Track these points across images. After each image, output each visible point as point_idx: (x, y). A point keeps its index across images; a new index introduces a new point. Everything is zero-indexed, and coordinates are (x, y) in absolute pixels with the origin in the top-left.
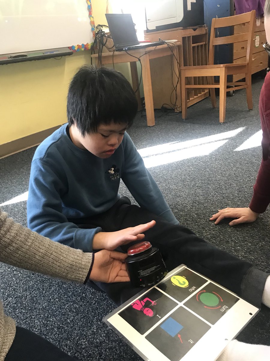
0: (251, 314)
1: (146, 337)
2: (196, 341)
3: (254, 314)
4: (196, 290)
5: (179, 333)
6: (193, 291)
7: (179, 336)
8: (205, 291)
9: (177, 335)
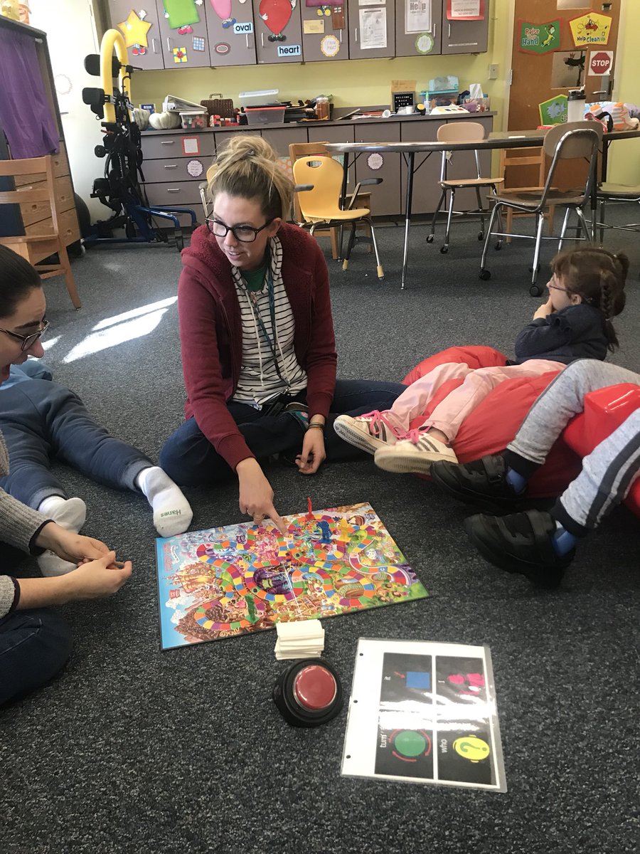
0: (349, 757)
1: (430, 657)
2: (384, 682)
3: (345, 761)
4: (439, 749)
5: (406, 678)
6: (439, 744)
7: (403, 676)
8: (427, 754)
9: (405, 675)
